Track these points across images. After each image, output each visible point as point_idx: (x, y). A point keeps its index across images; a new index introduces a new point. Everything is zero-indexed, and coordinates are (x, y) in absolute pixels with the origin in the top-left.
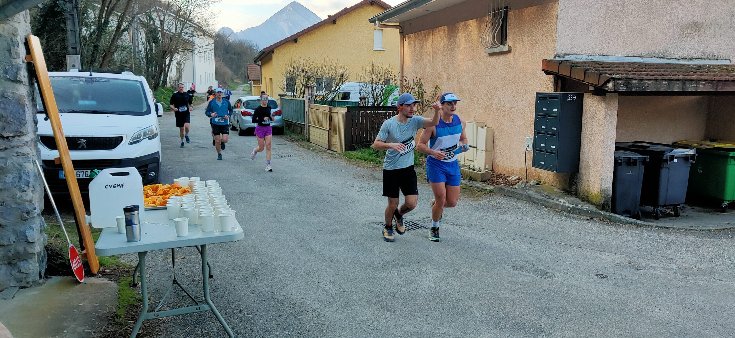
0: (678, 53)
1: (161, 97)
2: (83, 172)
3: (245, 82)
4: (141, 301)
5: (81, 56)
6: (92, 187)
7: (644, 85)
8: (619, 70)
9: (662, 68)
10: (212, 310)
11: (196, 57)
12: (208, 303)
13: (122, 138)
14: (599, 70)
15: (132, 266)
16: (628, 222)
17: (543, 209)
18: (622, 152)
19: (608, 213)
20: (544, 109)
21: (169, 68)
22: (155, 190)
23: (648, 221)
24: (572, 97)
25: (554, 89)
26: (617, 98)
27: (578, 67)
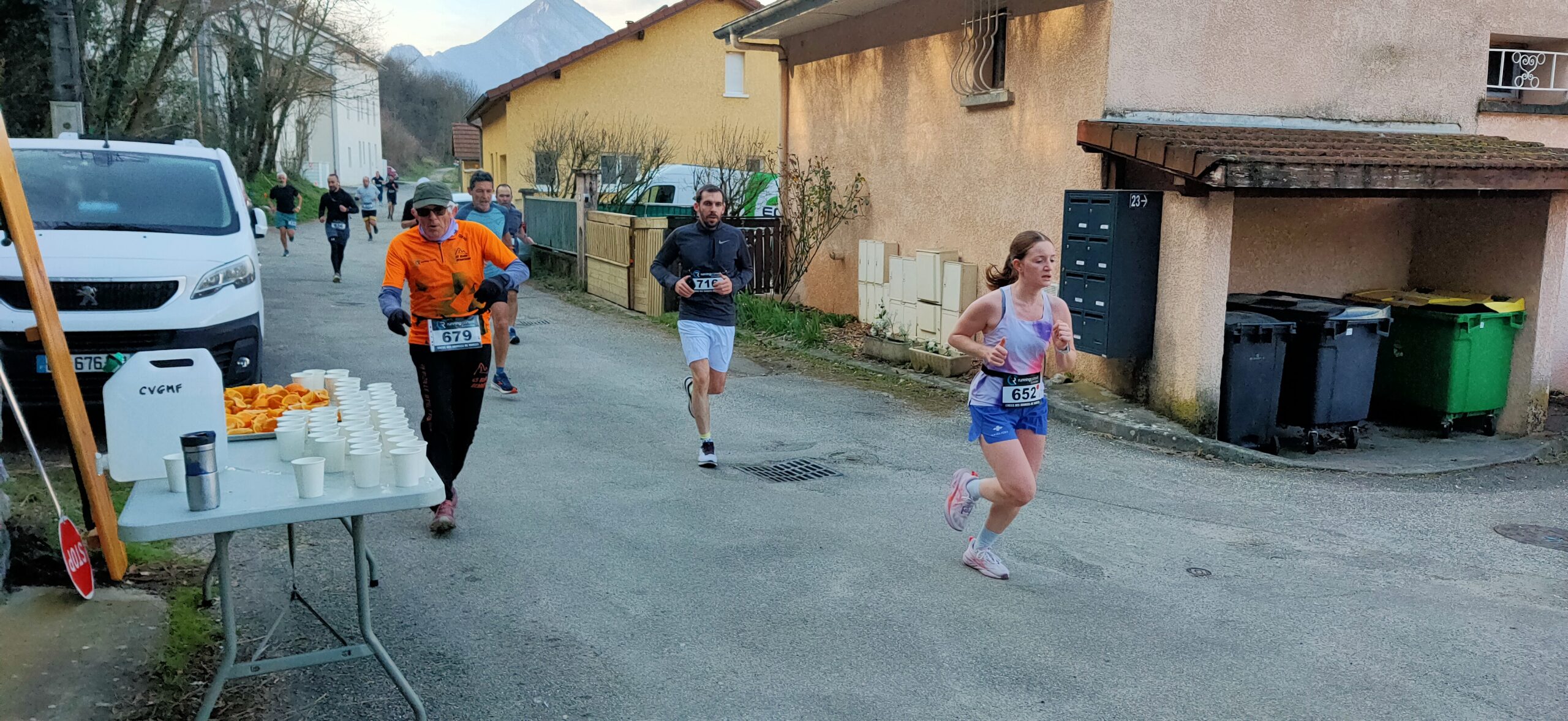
0: (1356, 110)
1: (262, 194)
2: (91, 358)
3: (445, 163)
4: (220, 637)
5: (85, 105)
6: (111, 391)
7: (1287, 175)
8: (1235, 145)
9: (1323, 140)
10: (377, 656)
11: (340, 109)
12: (367, 641)
13: (176, 283)
14: (1195, 144)
15: (201, 561)
16: (1252, 460)
17: (1078, 434)
18: (1241, 313)
19: (1212, 440)
20: (1081, 225)
21: (279, 132)
22: (251, 398)
23: (1294, 458)
24: (1138, 200)
25: (1103, 182)
26: (1230, 202)
27: (1151, 137)
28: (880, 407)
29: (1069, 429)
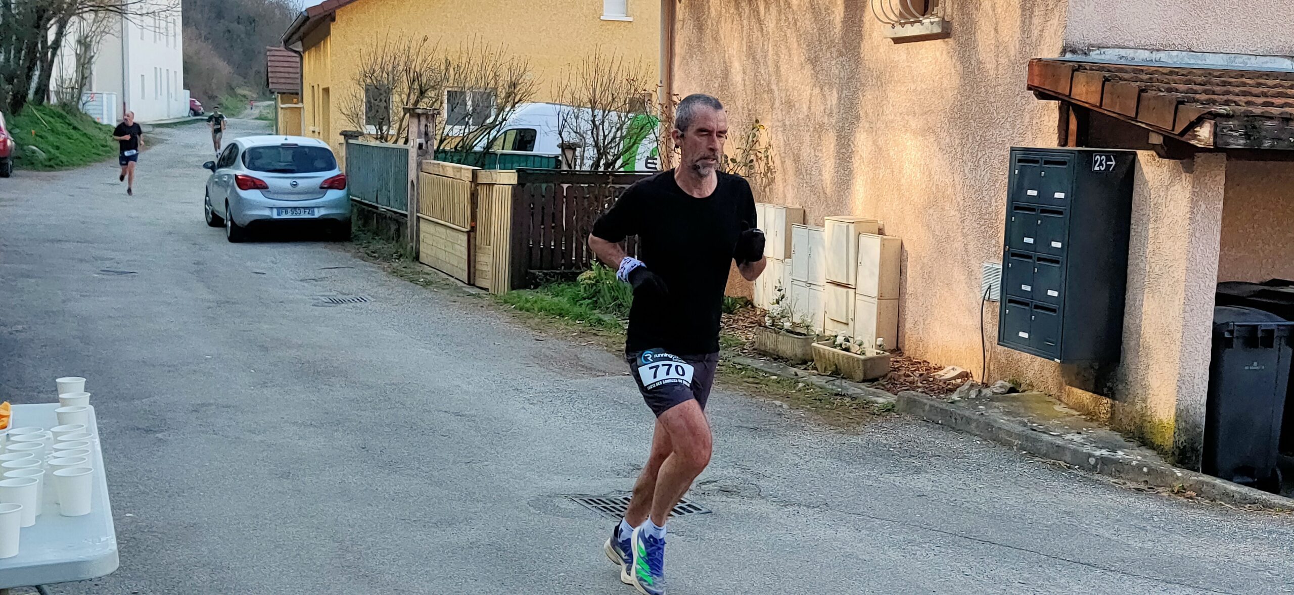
8: (1228, 93)
11: (132, 27)
14: (1177, 91)
16: (1247, 499)
17: (1022, 461)
18: (1235, 309)
19: (1194, 473)
20: (1031, 192)
21: (54, 54)
24: (1104, 162)
25: (1059, 137)
26: (1221, 167)
27: (1121, 82)
28: (770, 421)
29: (1011, 455)
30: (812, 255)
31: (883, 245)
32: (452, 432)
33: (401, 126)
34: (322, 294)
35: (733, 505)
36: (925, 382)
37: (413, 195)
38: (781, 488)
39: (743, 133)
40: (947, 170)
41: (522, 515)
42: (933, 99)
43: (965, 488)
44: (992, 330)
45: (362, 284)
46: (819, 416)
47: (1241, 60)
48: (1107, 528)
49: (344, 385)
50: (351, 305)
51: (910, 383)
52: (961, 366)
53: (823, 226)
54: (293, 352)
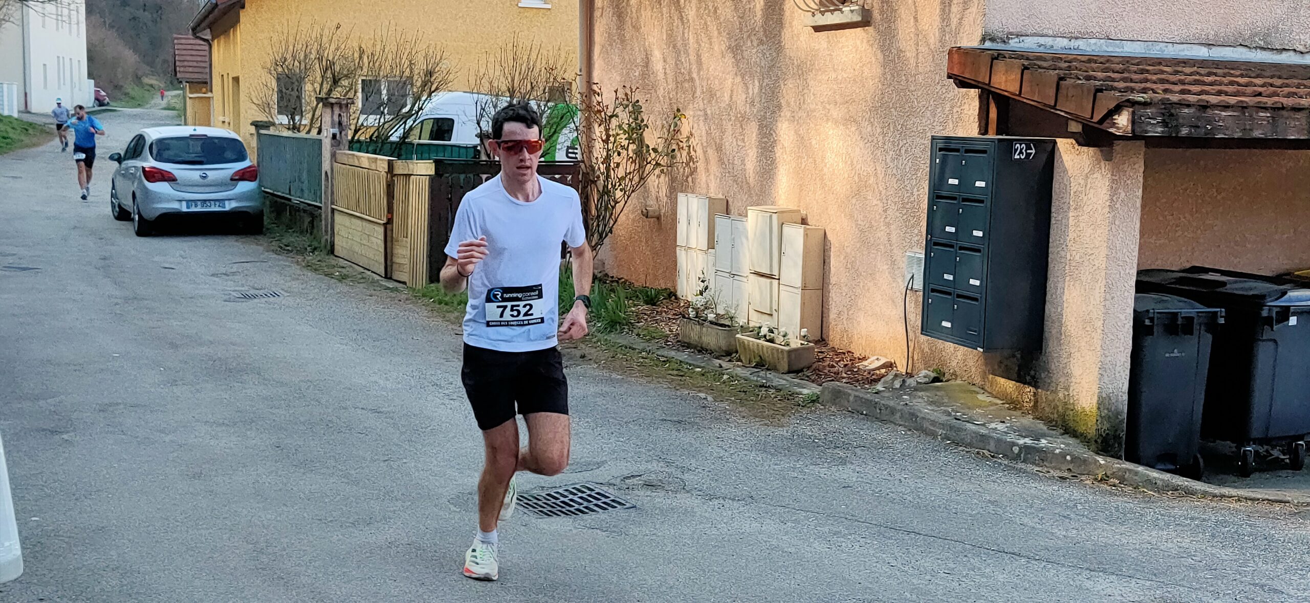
7: (1211, 121)
8: (1146, 80)
9: (1259, 76)
14: (1095, 79)
16: (1167, 486)
17: (946, 450)
18: (1155, 296)
19: (1116, 461)
20: (951, 181)
23: (1221, 484)
24: (1024, 151)
25: (980, 126)
26: (1140, 154)
27: (1040, 70)
28: (694, 413)
29: (935, 444)
30: (735, 245)
31: (806, 235)
32: (369, 430)
33: (313, 115)
34: (232, 289)
35: (657, 500)
36: (849, 373)
37: (327, 187)
38: (706, 481)
39: (664, 122)
40: (869, 159)
41: (441, 513)
42: (854, 88)
43: (889, 478)
44: (916, 319)
45: (275, 279)
46: (744, 408)
47: (1158, 48)
48: (1031, 516)
49: (256, 383)
50: (263, 300)
51: (835, 373)
52: (886, 357)
53: (746, 216)
54: (204, 350)
